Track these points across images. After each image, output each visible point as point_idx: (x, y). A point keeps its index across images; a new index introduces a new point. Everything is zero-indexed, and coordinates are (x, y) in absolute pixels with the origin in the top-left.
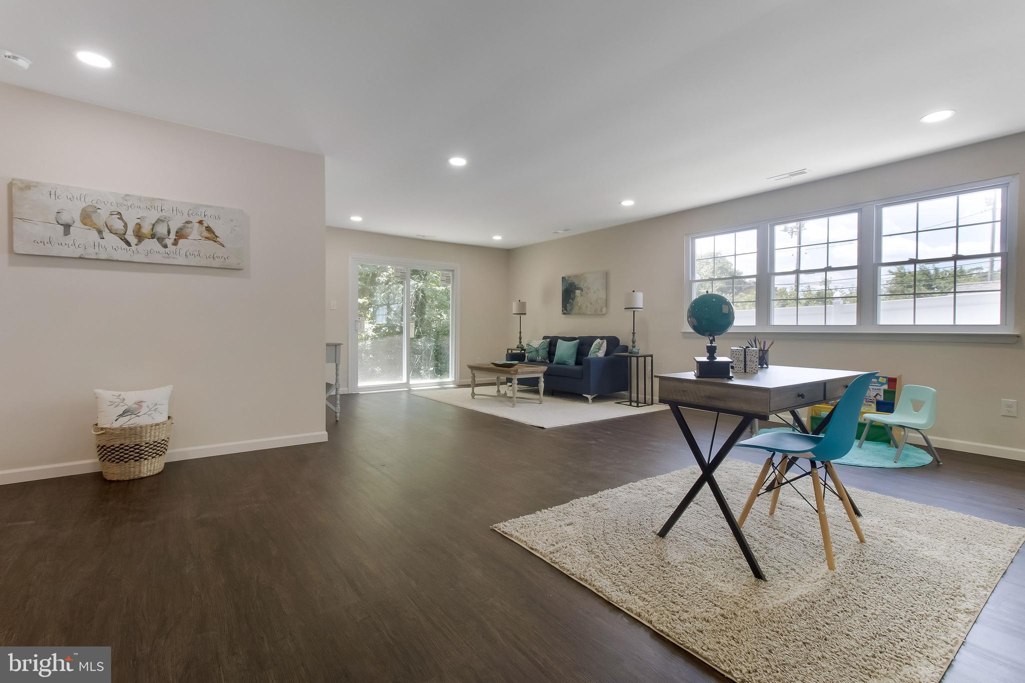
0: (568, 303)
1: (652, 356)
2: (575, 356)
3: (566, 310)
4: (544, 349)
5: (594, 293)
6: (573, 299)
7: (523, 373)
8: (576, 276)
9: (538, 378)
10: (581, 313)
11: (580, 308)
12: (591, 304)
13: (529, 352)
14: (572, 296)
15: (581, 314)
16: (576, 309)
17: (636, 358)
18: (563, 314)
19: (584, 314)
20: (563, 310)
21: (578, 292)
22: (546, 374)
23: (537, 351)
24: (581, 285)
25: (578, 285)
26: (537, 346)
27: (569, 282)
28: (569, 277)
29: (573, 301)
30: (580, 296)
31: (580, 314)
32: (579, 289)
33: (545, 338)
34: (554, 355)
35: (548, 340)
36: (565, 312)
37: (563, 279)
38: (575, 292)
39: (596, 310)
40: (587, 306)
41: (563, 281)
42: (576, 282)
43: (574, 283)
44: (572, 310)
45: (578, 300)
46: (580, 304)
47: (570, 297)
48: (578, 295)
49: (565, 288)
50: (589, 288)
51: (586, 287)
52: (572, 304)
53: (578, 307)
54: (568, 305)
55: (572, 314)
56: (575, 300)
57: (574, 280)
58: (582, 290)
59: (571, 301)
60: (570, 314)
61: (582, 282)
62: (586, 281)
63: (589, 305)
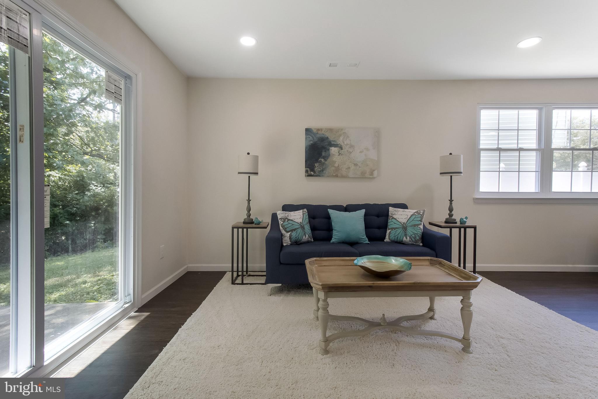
0: (317, 161)
1: (475, 228)
3: (312, 170)
5: (361, 152)
6: (326, 158)
8: (331, 130)
10: (339, 175)
11: (338, 169)
12: (356, 165)
14: (323, 154)
16: (330, 170)
17: (458, 229)
18: (308, 176)
19: (345, 177)
20: (307, 171)
21: (333, 150)
24: (340, 141)
25: (334, 141)
27: (318, 136)
28: (318, 130)
29: (326, 160)
30: (337, 154)
31: (337, 176)
32: (336, 146)
36: (312, 173)
37: (308, 131)
38: (329, 150)
39: (363, 173)
40: (349, 168)
41: (306, 134)
42: (331, 138)
43: (327, 138)
44: (324, 172)
45: (334, 159)
46: (336, 165)
47: (320, 155)
48: (334, 153)
49: (312, 142)
50: (352, 146)
51: (347, 144)
52: (324, 163)
53: (334, 168)
54: (316, 165)
55: (323, 176)
56: (329, 159)
57: (327, 135)
58: (341, 148)
59: (323, 160)
60: (319, 176)
61: (341, 138)
62: (348, 137)
63: (353, 167)
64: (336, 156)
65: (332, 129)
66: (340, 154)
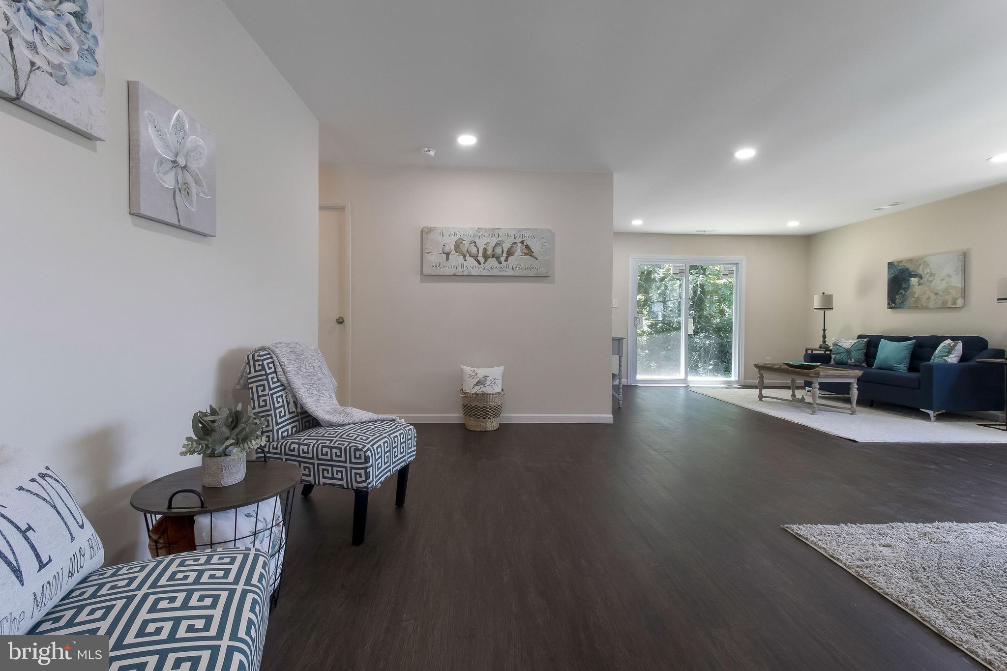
0: (898, 294)
2: (908, 360)
3: (894, 302)
4: (859, 350)
5: (943, 280)
6: (906, 289)
7: (826, 377)
8: (911, 260)
9: (849, 384)
10: (919, 306)
11: (917, 300)
12: (936, 294)
13: (837, 354)
14: (904, 285)
15: (918, 307)
16: (911, 301)
18: (890, 308)
19: (925, 308)
20: (889, 304)
21: (914, 280)
22: (859, 380)
23: (848, 352)
24: (920, 271)
25: (913, 271)
26: (849, 347)
27: (899, 268)
28: (899, 262)
29: (906, 292)
30: (917, 284)
31: (916, 307)
32: (915, 276)
33: (860, 337)
34: (874, 358)
35: (866, 340)
36: (893, 305)
37: (890, 265)
38: (909, 281)
39: (945, 302)
40: (930, 298)
41: (889, 268)
42: (911, 268)
43: (908, 269)
44: (905, 303)
45: (914, 290)
46: (916, 296)
47: (900, 287)
48: (914, 284)
49: (893, 275)
50: (932, 275)
51: (927, 273)
52: (904, 295)
53: (914, 299)
54: (897, 297)
55: (903, 308)
56: (909, 291)
57: (908, 265)
58: (921, 278)
59: (903, 291)
60: (900, 308)
61: (921, 268)
62: (928, 266)
63: (933, 297)
64: (916, 287)
65: (913, 259)
66: (919, 284)
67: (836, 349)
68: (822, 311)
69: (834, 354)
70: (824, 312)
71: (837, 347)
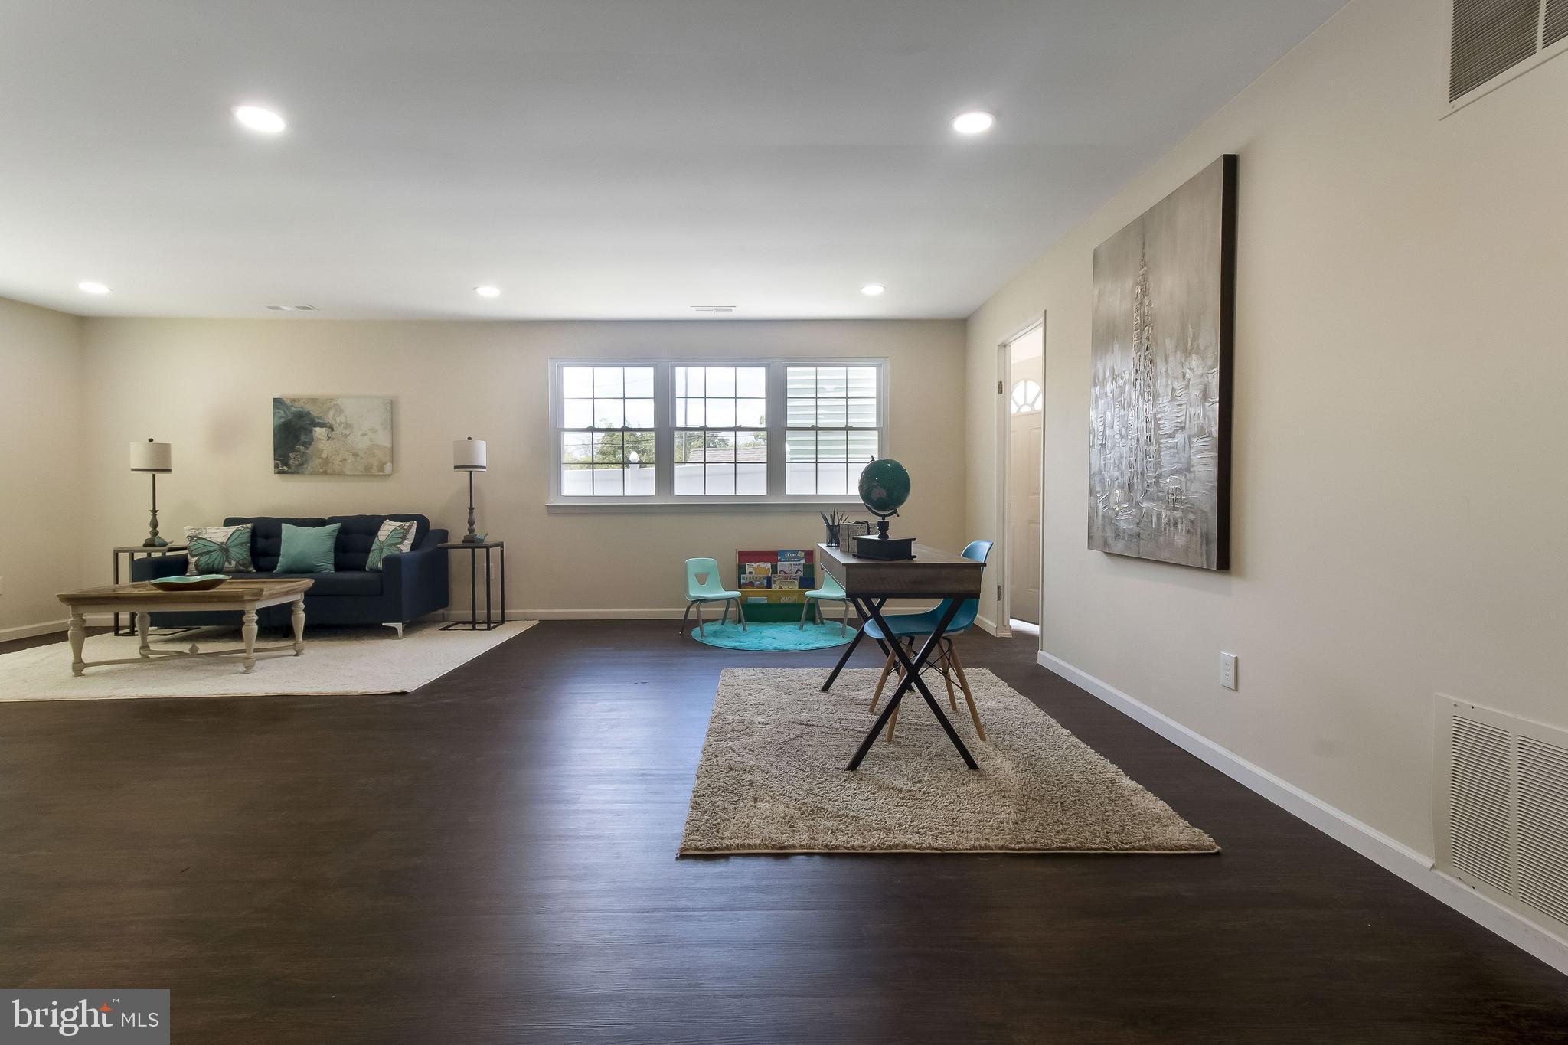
0: (293, 449)
2: (332, 555)
3: (286, 464)
4: (242, 544)
5: (363, 435)
6: (307, 444)
8: (314, 400)
9: (291, 604)
10: (329, 471)
11: (327, 461)
12: (355, 455)
13: (201, 554)
14: (303, 438)
15: (326, 471)
16: (315, 463)
18: (278, 473)
19: (340, 474)
20: (276, 466)
21: (319, 432)
23: (224, 549)
24: (329, 418)
25: (318, 418)
26: (224, 540)
27: (293, 409)
28: (294, 400)
29: (307, 448)
30: (325, 438)
31: (325, 473)
32: (322, 425)
33: (229, 522)
34: (278, 555)
35: (249, 526)
36: (285, 468)
37: (277, 402)
38: (311, 431)
39: (368, 468)
40: (345, 460)
41: (275, 407)
42: (315, 413)
43: (309, 413)
44: (305, 466)
45: (321, 446)
46: (324, 455)
47: (297, 439)
48: (320, 437)
49: (283, 420)
50: (348, 426)
51: (341, 423)
52: (304, 453)
53: (320, 460)
54: (291, 455)
55: (303, 473)
56: (312, 446)
57: (308, 408)
58: (331, 428)
59: (302, 448)
60: (298, 473)
61: (331, 413)
62: (342, 411)
63: (351, 459)
64: (324, 442)
65: (316, 399)
66: (329, 438)
67: (200, 546)
68: (150, 475)
69: (193, 556)
70: (154, 476)
71: (200, 541)
